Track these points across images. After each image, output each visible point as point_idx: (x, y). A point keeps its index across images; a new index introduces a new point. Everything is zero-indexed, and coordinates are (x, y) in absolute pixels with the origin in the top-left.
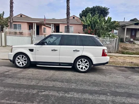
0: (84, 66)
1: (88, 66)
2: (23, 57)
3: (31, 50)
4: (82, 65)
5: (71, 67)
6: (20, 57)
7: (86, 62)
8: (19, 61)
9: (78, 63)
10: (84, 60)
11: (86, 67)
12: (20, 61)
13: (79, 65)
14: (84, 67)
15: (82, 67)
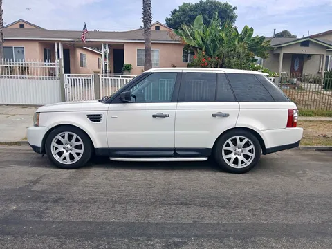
0: (242, 154)
1: (253, 155)
2: (70, 137)
3: (95, 118)
4: (235, 154)
5: (205, 159)
6: (63, 137)
7: (247, 145)
8: (61, 148)
9: (225, 148)
10: (241, 140)
11: (247, 157)
12: (64, 148)
13: (228, 152)
14: (241, 158)
15: (237, 158)
